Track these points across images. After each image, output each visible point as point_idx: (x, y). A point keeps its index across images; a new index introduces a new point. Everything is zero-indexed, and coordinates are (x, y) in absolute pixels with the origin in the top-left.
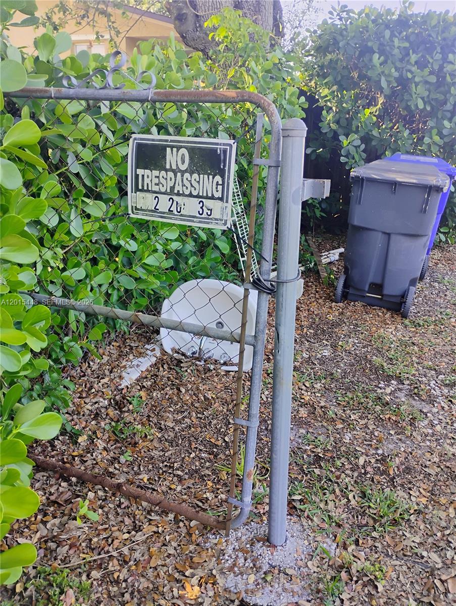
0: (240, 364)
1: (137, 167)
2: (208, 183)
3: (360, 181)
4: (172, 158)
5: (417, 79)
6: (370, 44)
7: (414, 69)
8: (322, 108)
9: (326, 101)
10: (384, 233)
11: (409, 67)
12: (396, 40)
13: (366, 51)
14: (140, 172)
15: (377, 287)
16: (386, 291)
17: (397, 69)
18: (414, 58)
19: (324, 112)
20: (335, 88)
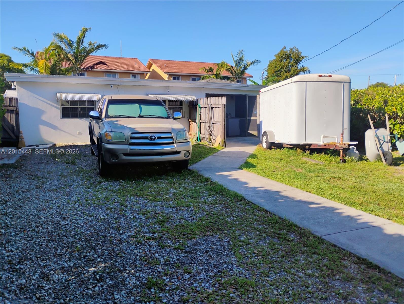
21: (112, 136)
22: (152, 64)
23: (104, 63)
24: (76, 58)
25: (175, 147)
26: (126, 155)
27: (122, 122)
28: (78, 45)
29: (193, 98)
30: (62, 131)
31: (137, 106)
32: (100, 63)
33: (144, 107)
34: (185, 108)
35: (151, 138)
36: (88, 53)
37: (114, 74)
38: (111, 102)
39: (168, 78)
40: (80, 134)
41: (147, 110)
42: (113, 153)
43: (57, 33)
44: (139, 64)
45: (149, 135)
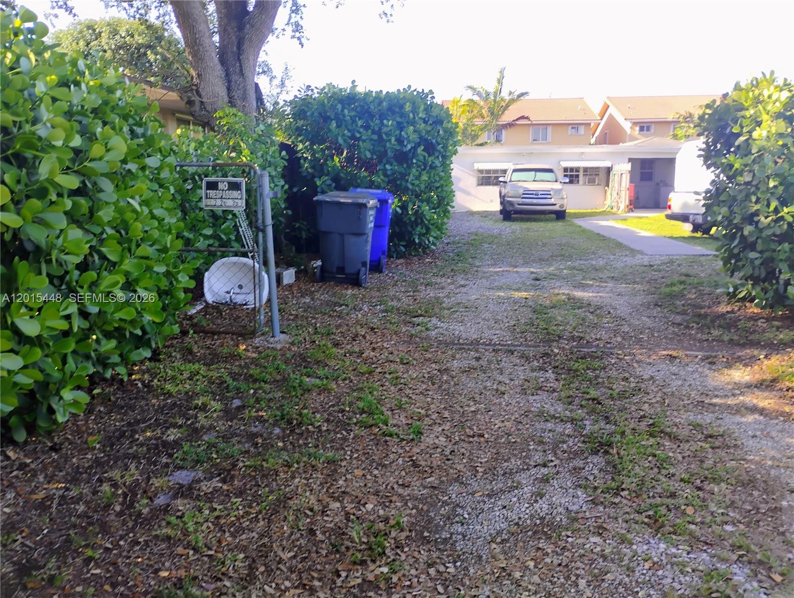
0: (255, 304)
1: (207, 189)
2: (235, 194)
3: (320, 203)
4: (221, 186)
5: (364, 138)
6: (328, 114)
7: (361, 130)
8: (299, 159)
9: (303, 153)
10: (339, 234)
11: (358, 129)
12: (346, 111)
13: (327, 119)
14: (208, 191)
15: (341, 270)
16: (348, 271)
17: (349, 131)
18: (360, 123)
19: (302, 161)
20: (307, 143)
21: (512, 193)
22: (608, 106)
23: (527, 118)
24: (492, 114)
25: (552, 201)
26: (519, 204)
27: (520, 184)
28: (495, 97)
29: (608, 164)
30: (478, 198)
31: (533, 173)
32: (523, 118)
33: (538, 174)
34: (602, 175)
35: (536, 195)
36: (507, 106)
37: (545, 127)
38: (515, 171)
39: (631, 128)
40: (492, 201)
41: (540, 175)
42: (511, 203)
43: (469, 85)
44: (586, 109)
45: (534, 192)
